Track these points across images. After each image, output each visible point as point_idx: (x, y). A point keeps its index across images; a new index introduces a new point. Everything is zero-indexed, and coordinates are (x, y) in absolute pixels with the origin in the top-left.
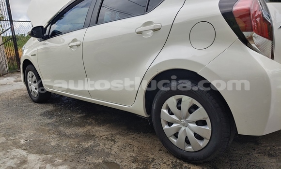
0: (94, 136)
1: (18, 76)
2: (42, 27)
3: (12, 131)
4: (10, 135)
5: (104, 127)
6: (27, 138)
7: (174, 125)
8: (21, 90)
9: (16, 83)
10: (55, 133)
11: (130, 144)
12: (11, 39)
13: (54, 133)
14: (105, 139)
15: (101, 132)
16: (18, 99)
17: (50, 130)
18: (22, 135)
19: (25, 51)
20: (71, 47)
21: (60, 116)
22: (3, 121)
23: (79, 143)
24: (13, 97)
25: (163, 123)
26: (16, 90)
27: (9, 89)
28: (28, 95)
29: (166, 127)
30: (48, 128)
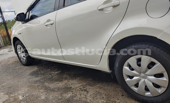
0: (71, 88)
1: (10, 47)
2: (23, 13)
3: (12, 89)
4: (11, 93)
5: (76, 80)
6: (23, 94)
7: (135, 78)
8: (13, 57)
9: (10, 53)
10: (43, 88)
11: (99, 93)
12: (3, 24)
13: (41, 88)
14: (79, 89)
15: (75, 84)
16: (13, 64)
17: (39, 86)
18: (20, 92)
19: (13, 32)
20: (46, 26)
21: (43, 74)
22: (5, 82)
23: (61, 95)
24: (9, 63)
25: (125, 77)
26: (11, 58)
27: (5, 57)
28: (19, 61)
29: (128, 80)
30: (37, 85)
